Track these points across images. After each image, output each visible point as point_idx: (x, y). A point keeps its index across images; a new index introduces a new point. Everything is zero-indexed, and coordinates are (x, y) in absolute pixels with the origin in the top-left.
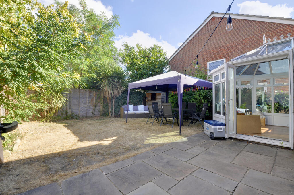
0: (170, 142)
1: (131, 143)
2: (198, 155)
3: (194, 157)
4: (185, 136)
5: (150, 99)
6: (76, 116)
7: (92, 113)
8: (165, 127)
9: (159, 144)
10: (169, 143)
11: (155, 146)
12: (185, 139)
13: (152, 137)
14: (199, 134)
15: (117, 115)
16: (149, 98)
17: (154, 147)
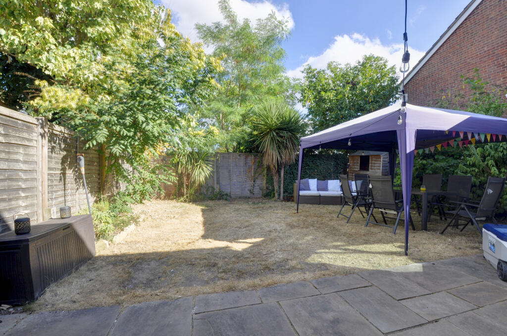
0: (371, 268)
1: (280, 256)
2: (436, 321)
3: (421, 325)
4: (419, 260)
5: (357, 167)
6: (226, 195)
7: (249, 192)
8: (376, 230)
9: (339, 267)
10: (367, 270)
11: (327, 272)
12: (415, 267)
13: (332, 250)
14: (467, 258)
15: (289, 196)
16: (355, 165)
17: (324, 275)
